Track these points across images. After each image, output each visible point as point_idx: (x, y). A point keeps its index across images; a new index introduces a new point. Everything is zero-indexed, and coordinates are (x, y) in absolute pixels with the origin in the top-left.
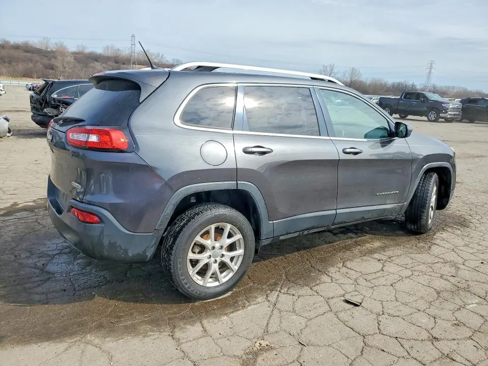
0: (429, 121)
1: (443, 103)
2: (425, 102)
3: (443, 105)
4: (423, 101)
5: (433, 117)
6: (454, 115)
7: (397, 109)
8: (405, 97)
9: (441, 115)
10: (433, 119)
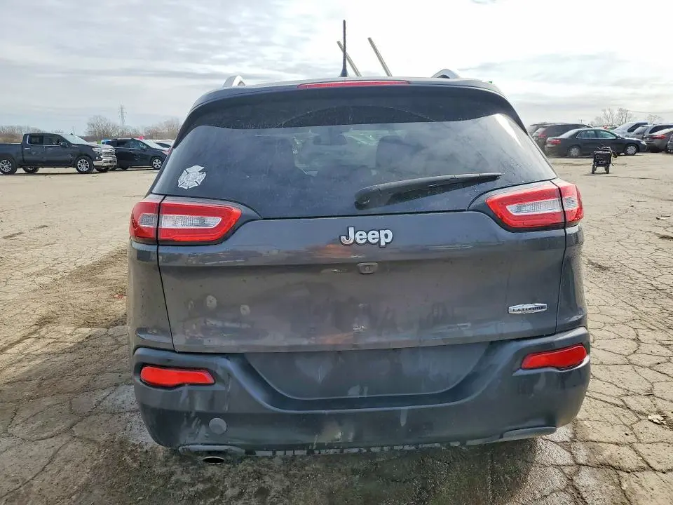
0: (81, 172)
1: (93, 147)
2: (66, 147)
3: (93, 149)
4: (64, 147)
5: (84, 168)
6: (110, 162)
7: (24, 160)
8: (30, 142)
9: (95, 163)
10: (86, 169)
